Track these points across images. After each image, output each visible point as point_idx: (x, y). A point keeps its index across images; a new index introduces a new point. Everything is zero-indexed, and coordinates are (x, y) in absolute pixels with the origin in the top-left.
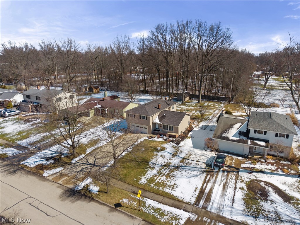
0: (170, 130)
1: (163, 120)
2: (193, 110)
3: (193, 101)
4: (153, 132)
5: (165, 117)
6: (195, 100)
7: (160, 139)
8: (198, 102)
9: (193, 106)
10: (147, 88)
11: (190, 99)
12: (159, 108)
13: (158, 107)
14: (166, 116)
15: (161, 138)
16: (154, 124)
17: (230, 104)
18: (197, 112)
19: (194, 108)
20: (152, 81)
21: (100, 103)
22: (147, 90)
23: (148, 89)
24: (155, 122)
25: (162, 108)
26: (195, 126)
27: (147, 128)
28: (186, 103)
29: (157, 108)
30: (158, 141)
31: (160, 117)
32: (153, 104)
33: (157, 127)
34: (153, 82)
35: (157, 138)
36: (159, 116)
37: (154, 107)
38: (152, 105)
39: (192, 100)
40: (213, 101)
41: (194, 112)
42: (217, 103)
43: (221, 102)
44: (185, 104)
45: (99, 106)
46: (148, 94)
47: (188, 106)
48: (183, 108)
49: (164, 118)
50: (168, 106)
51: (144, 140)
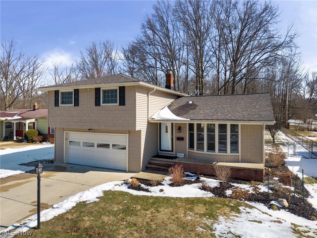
1: (192, 111)
4: (149, 163)
14: (197, 104)
15: (188, 182)
24: (157, 119)
31: (175, 107)
35: (172, 185)
36: (169, 106)
45: (15, 118)
49: (194, 109)
51: (103, 195)
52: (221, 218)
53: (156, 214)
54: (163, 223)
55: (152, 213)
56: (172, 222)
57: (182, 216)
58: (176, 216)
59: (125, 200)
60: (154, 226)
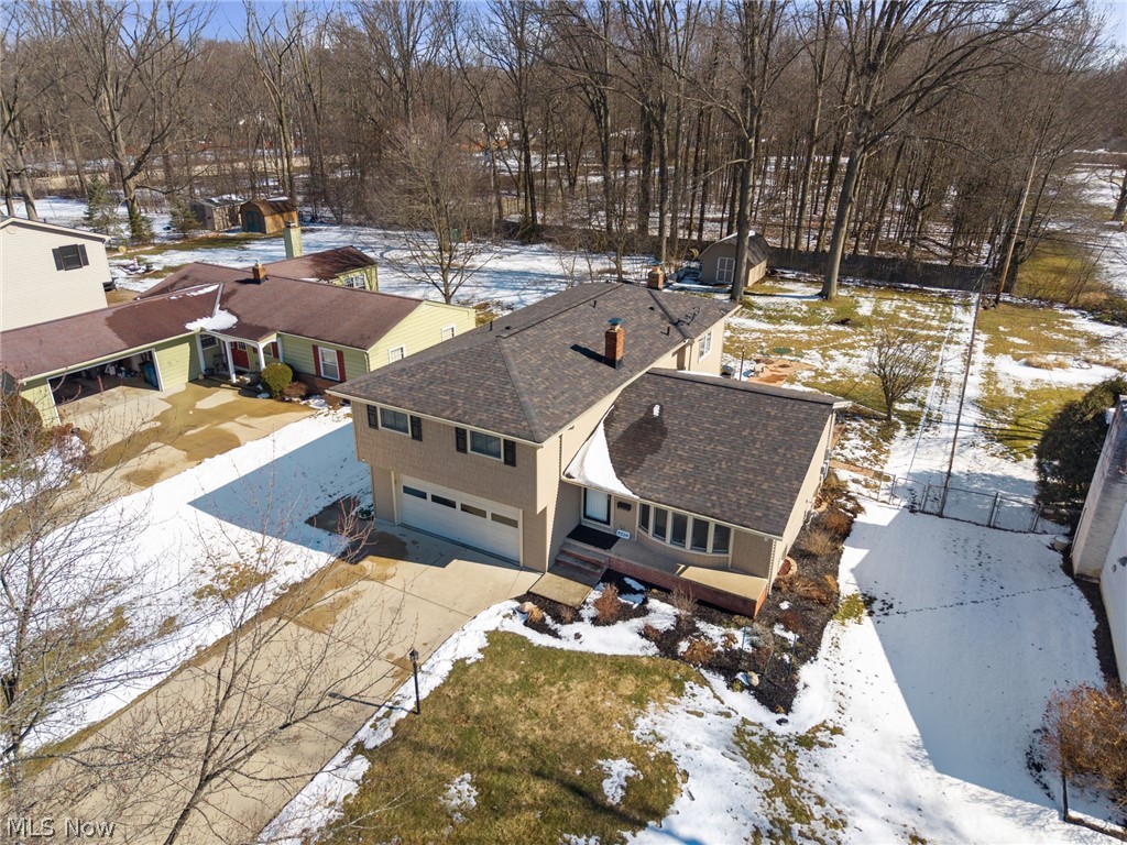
0: (700, 543)
1: (649, 461)
2: (809, 345)
3: (787, 286)
4: (562, 552)
5: (664, 433)
6: (796, 280)
7: (622, 639)
8: (820, 295)
9: (797, 320)
10: (539, 215)
11: (771, 274)
12: (610, 360)
13: (602, 352)
14: (669, 422)
15: (626, 614)
16: (573, 493)
17: (1001, 306)
18: (831, 358)
19: (810, 334)
20: (566, 184)
21: (231, 302)
22: (539, 222)
23: (543, 219)
24: (577, 480)
25: (636, 353)
26: (860, 477)
27: (514, 523)
28: (752, 298)
29: (598, 358)
30: (601, 658)
31: (620, 428)
32: (565, 322)
33: (597, 508)
34: (572, 184)
35: (595, 621)
36: (609, 421)
37: (576, 348)
38: (559, 334)
39: (783, 279)
40: (895, 289)
41: (814, 358)
42: (924, 303)
43: (944, 295)
44: (749, 305)
45: (221, 320)
46: (545, 246)
47: (770, 319)
48: (745, 330)
49: (655, 448)
50: (678, 337)
51: (487, 645)
52: (651, 706)
53: (566, 694)
54: (572, 712)
55: (560, 691)
56: (585, 710)
57: (599, 699)
58: (592, 698)
59: (521, 660)
60: (560, 719)
